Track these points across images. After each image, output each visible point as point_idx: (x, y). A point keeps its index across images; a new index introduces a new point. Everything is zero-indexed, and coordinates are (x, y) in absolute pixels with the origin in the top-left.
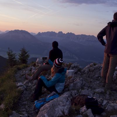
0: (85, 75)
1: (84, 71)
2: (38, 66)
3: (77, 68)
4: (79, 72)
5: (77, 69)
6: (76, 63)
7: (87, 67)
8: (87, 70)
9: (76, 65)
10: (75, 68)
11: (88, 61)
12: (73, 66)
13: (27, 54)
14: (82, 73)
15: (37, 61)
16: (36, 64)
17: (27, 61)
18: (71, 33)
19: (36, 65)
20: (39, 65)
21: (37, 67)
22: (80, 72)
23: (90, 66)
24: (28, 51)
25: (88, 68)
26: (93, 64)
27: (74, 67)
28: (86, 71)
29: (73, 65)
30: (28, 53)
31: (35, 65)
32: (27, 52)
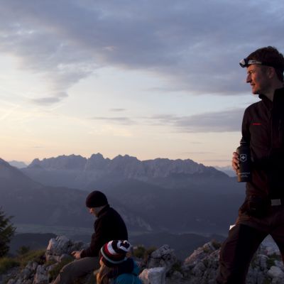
0: (193, 279)
1: (191, 268)
2: (54, 261)
3: (169, 259)
4: (176, 273)
5: (169, 263)
6: (166, 246)
7: (194, 254)
8: (198, 265)
9: (165, 252)
10: (164, 260)
11: (180, 234)
12: (159, 255)
13: (7, 226)
14: (186, 274)
15: (49, 248)
16: (48, 257)
17: (8, 247)
18: (127, 156)
19: (45, 258)
20: (57, 258)
21: (50, 264)
22: (180, 271)
23: (205, 252)
24: (12, 217)
25: (200, 256)
26: (210, 243)
27: (162, 258)
28: (195, 268)
29: (157, 251)
30: (9, 224)
31: (42, 260)
32: (7, 220)
